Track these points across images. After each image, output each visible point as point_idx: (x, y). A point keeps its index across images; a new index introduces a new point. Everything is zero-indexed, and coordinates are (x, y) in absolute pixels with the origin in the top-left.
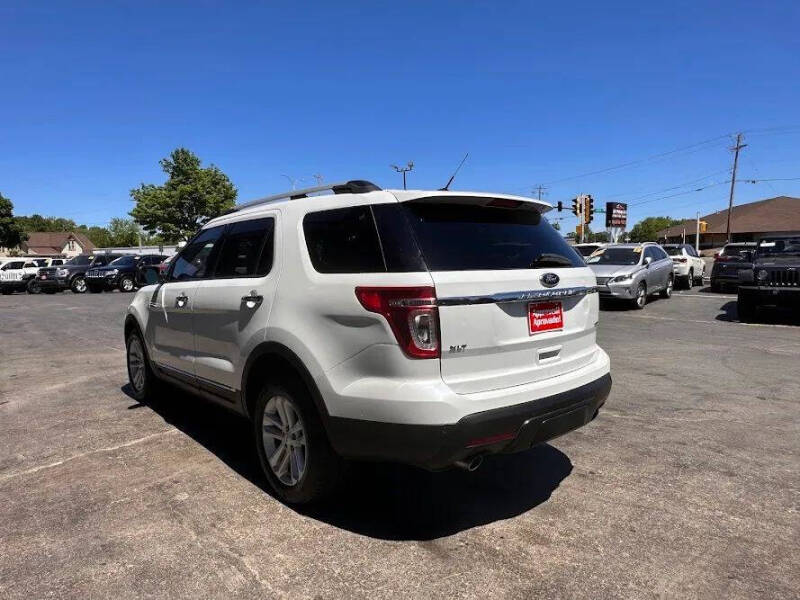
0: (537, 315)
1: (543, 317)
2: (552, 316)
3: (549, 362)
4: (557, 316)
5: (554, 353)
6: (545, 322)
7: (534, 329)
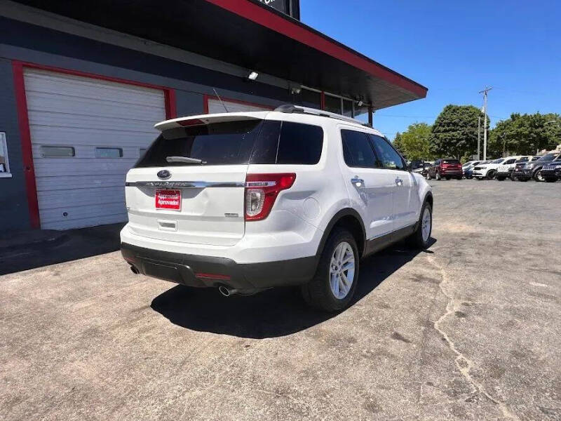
0: (161, 197)
1: (165, 200)
2: (172, 200)
3: (169, 230)
4: (176, 200)
5: (172, 225)
6: (167, 203)
7: (158, 206)
